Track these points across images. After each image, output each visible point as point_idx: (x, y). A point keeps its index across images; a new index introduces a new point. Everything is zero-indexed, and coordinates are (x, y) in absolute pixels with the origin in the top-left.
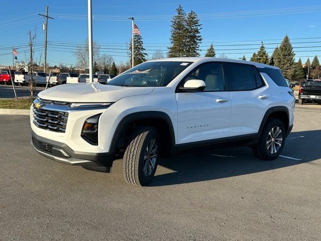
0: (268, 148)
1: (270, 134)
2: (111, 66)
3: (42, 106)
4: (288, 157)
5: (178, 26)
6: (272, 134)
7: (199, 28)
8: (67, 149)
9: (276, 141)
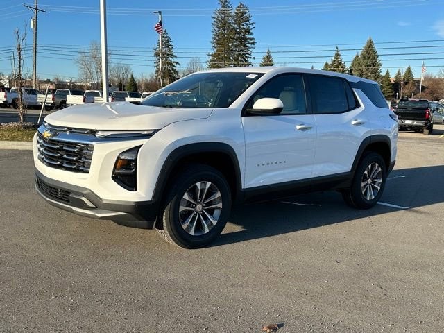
0: (363, 192)
1: (366, 172)
2: (129, 80)
3: (53, 136)
4: (389, 205)
5: (223, 24)
6: (368, 172)
7: (251, 27)
8: (92, 196)
9: (374, 183)
